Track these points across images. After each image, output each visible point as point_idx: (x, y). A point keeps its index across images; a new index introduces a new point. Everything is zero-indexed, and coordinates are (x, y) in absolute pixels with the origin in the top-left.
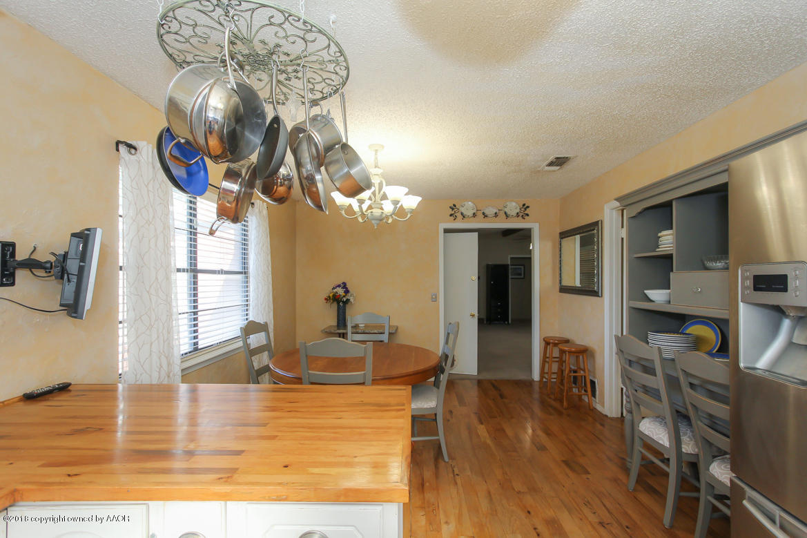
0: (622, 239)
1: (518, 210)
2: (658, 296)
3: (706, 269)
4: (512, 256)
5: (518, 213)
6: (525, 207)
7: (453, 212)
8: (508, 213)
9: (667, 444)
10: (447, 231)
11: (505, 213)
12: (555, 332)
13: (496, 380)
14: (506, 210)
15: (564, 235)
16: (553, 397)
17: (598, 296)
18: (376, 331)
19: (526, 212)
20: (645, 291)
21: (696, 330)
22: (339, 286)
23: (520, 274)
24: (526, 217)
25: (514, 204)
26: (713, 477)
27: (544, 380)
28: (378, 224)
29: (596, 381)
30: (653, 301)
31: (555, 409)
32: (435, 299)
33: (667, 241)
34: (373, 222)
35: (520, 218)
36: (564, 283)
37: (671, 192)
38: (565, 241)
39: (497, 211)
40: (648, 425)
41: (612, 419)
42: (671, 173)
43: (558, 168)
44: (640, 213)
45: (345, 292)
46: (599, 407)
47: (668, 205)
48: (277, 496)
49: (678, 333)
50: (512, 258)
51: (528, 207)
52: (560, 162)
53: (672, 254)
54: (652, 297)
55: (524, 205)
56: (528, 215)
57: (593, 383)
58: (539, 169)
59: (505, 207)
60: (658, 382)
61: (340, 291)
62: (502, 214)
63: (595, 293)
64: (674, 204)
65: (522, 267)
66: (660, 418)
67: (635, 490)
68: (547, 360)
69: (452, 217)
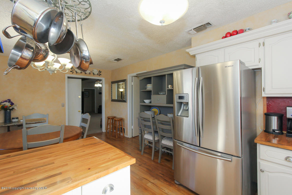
0: (132, 85)
1: (98, 73)
2: (147, 101)
3: (159, 94)
4: (85, 88)
5: (98, 74)
6: (100, 72)
7: (72, 70)
8: (94, 73)
9: (152, 139)
10: (69, 78)
11: (93, 73)
12: (110, 114)
13: (90, 135)
14: (93, 72)
15: (113, 83)
16: (111, 136)
17: (126, 102)
18: (34, 122)
19: (100, 74)
20: (144, 100)
21: (154, 109)
22: (6, 101)
23: (87, 95)
24: (100, 75)
25: (96, 70)
26: (163, 144)
27: (108, 131)
28: (52, 73)
29: (125, 128)
30: (145, 103)
31: (114, 139)
32: (63, 106)
33: (149, 87)
34: (50, 72)
35: (98, 75)
36: (113, 99)
37: (152, 75)
38: (113, 85)
39: (90, 72)
40: (146, 136)
41: (130, 138)
42: (154, 70)
43: (117, 61)
44: (143, 79)
45: (11, 104)
46: (126, 136)
47: (150, 78)
48: (97, 177)
49: (150, 111)
50: (84, 89)
51: (101, 72)
52: (118, 60)
53: (151, 91)
54: (145, 102)
55: (100, 71)
56: (101, 75)
57: (124, 129)
58: (111, 61)
59: (93, 71)
60: (150, 124)
61: (8, 104)
62: (92, 74)
63: (125, 101)
64: (152, 78)
65: (88, 93)
66: (150, 133)
67: (143, 154)
68: (109, 124)
69: (71, 72)
